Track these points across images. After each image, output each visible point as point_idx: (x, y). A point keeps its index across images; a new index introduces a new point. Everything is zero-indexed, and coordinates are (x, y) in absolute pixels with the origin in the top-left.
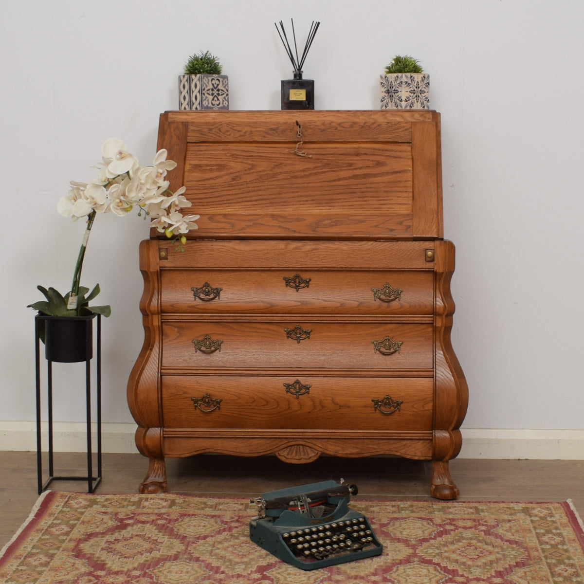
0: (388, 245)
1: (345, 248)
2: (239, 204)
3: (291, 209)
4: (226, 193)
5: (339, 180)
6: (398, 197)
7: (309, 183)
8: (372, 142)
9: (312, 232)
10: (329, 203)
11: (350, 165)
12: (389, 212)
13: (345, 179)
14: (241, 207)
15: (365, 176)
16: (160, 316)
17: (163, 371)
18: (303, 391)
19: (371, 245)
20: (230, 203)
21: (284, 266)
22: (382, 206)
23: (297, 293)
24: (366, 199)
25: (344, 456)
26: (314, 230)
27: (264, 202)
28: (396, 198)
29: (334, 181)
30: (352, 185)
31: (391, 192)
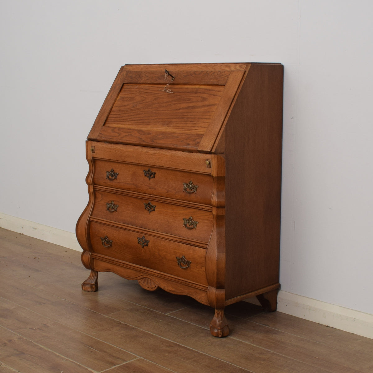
0: (188, 154)
1: (168, 154)
2: (130, 122)
3: (149, 127)
4: (128, 115)
5: (180, 109)
6: (203, 122)
7: (165, 111)
8: (206, 84)
9: (151, 143)
10: (168, 124)
11: (189, 99)
12: (195, 132)
13: (183, 109)
14: (129, 124)
15: (193, 107)
16: (93, 186)
17: (91, 219)
18: (145, 244)
19: (180, 153)
20: (126, 121)
21: (141, 162)
22: (193, 128)
23: (149, 181)
24: (187, 122)
25: (168, 291)
26: (153, 141)
27: (140, 121)
28: (202, 123)
29: (177, 110)
30: (185, 113)
31: (201, 118)
